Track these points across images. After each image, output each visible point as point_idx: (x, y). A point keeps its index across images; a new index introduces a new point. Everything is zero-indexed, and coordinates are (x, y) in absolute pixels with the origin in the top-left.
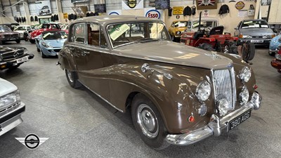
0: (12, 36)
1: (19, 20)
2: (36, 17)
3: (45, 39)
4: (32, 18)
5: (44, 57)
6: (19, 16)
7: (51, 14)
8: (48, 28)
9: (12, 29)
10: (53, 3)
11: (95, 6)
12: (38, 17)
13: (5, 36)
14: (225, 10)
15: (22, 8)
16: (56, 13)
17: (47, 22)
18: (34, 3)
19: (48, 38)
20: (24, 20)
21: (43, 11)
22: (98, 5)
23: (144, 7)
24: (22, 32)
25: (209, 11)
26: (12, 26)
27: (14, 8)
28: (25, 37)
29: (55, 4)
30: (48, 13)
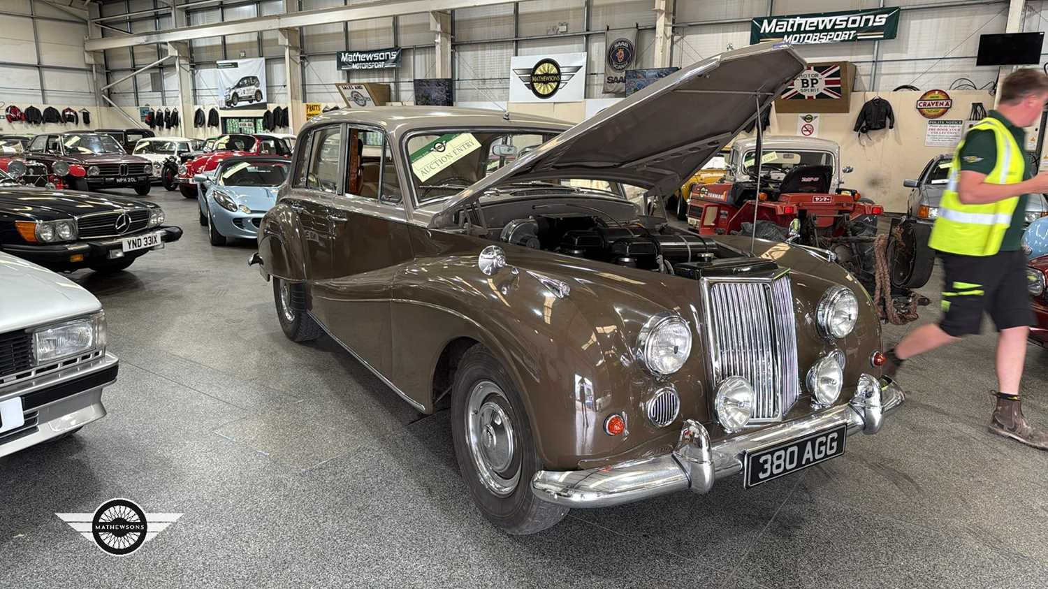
0: (124, 168)
1: (155, 120)
2: (213, 113)
3: (228, 182)
4: (199, 113)
5: (219, 241)
6: (157, 107)
7: (264, 106)
8: (247, 149)
9: (129, 147)
10: (277, 68)
11: (418, 84)
12: (222, 114)
13: (103, 167)
15: (172, 82)
16: (282, 100)
17: (249, 130)
18: (212, 64)
19: (241, 179)
20: (172, 120)
21: (241, 92)
22: (428, 82)
23: (587, 95)
24: (160, 158)
25: (818, 119)
26: (131, 138)
27: (145, 78)
28: (169, 178)
29: (283, 73)
30: (255, 101)
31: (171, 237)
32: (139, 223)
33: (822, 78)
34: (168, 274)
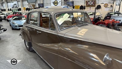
1: (2, 10)
2: (10, 9)
4: (8, 9)
6: (2, 8)
7: (17, 8)
8: (16, 14)
10: (19, 3)
12: (12, 9)
14: (99, 7)
15: (4, 5)
16: (20, 7)
17: (16, 11)
18: (10, 2)
19: (15, 19)
20: (5, 10)
21: (14, 6)
22: (40, 4)
23: (62, 5)
24: (3, 16)
25: (91, 8)
28: (5, 18)
29: (20, 3)
30: (16, 7)
33: (92, 2)
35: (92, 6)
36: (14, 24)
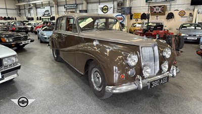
0: (23, 28)
1: (29, 19)
2: (40, 17)
3: (43, 30)
4: (37, 18)
5: (42, 42)
6: (29, 16)
7: (50, 16)
8: (47, 24)
9: (24, 24)
10: (53, 8)
12: (42, 18)
13: (19, 28)
14: (170, 16)
15: (32, 11)
16: (54, 15)
17: (47, 21)
18: (40, 8)
19: (46, 30)
20: (32, 19)
21: (46, 13)
22: (82, 11)
23: (113, 13)
25: (159, 17)
26: (24, 22)
27: (27, 11)
28: (32, 30)
30: (48, 15)
31: (32, 41)
32: (26, 38)
33: (160, 8)
34: (32, 48)
35: (160, 14)
36: (43, 35)
